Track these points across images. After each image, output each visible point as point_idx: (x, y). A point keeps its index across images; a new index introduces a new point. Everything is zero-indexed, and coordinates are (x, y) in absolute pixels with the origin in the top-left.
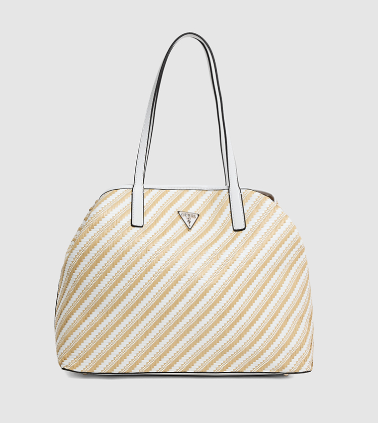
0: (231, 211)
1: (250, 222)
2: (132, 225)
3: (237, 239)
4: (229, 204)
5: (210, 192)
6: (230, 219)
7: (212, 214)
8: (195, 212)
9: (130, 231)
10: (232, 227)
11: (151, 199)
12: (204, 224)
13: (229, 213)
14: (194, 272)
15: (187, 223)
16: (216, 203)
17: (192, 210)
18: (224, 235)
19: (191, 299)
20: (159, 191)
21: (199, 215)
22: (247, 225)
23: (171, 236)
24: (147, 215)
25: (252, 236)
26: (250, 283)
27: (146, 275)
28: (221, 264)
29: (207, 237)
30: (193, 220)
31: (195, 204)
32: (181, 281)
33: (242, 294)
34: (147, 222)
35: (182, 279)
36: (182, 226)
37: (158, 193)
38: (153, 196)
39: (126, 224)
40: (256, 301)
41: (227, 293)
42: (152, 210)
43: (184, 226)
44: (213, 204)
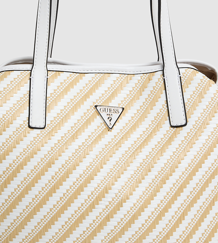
0: (167, 101)
1: (192, 116)
2: (29, 127)
3: (175, 139)
4: (164, 91)
5: (138, 77)
6: (166, 110)
7: (141, 107)
8: (119, 104)
9: (28, 135)
10: (168, 121)
11: (58, 87)
12: (130, 119)
13: (164, 102)
14: (117, 191)
15: (108, 121)
16: (147, 92)
17: (115, 103)
18: (158, 133)
19: (113, 228)
20: (70, 75)
21: (123, 109)
22: (188, 119)
23: (84, 141)
24: (52, 111)
25: (196, 136)
26: (194, 201)
27: (50, 198)
28: (154, 177)
29: (135, 136)
30: (115, 117)
31: (119, 95)
32: (100, 206)
33: (184, 217)
34: (51, 121)
35: (100, 202)
36: (100, 125)
37: (68, 77)
38: (61, 83)
39: (21, 125)
40: (202, 223)
41: (163, 218)
42: (59, 104)
43: (103, 125)
44: (143, 93)
